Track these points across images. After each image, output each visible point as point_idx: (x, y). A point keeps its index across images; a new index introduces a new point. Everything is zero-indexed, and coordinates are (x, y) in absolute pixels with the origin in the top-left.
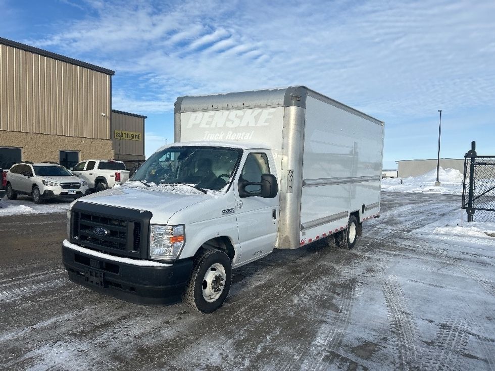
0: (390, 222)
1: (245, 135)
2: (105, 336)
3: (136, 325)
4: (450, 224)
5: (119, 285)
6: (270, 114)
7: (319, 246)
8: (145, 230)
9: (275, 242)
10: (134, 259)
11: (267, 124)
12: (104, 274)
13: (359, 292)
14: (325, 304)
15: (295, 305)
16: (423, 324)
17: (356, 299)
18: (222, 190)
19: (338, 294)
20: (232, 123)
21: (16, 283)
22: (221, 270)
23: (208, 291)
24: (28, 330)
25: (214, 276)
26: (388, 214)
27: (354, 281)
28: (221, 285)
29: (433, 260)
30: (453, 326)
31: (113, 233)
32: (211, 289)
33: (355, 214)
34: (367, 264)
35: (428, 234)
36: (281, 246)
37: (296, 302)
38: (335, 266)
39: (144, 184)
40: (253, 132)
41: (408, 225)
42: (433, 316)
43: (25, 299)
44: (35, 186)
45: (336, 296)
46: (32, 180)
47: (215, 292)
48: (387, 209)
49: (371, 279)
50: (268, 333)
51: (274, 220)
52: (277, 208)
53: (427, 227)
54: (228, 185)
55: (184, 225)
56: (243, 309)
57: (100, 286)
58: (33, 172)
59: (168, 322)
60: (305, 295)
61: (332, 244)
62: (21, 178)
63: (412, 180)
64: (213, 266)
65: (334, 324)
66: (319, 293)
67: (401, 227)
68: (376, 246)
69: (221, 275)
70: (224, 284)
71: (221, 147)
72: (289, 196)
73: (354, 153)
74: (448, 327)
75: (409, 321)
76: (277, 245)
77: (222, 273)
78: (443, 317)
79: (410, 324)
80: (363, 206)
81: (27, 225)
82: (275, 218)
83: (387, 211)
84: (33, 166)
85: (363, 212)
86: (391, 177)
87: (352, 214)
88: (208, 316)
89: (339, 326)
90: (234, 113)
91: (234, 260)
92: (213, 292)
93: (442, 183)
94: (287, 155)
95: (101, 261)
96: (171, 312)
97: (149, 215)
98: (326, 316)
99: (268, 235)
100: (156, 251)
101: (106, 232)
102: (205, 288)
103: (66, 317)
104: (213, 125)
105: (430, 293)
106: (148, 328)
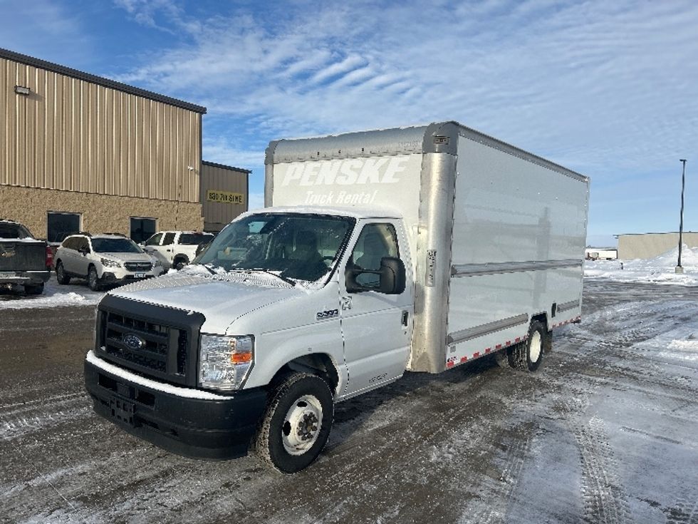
0: (600, 329)
1: (364, 197)
2: (127, 505)
3: (180, 488)
4: (694, 335)
5: (155, 426)
6: (401, 165)
7: (483, 366)
8: (193, 343)
9: (407, 362)
10: (176, 385)
11: (396, 180)
12: (134, 407)
13: (537, 447)
14: (479, 464)
15: (432, 464)
16: (640, 508)
17: (531, 458)
18: (318, 282)
19: (504, 449)
20: (346, 179)
21: (26, 409)
22: (315, 404)
23: (293, 437)
24: (20, 487)
25: (303, 414)
26: (597, 316)
27: (531, 426)
28: (315, 429)
29: (664, 393)
30: (692, 515)
31: (150, 345)
32: (296, 435)
33: (541, 318)
34: (555, 397)
35: (659, 350)
36: (415, 367)
37: (434, 458)
38: (504, 400)
39: (209, 270)
40: (376, 192)
41: (627, 334)
42: (658, 495)
43: (30, 436)
44: (92, 266)
45: (499, 450)
46: (89, 258)
47: (302, 440)
48: (597, 308)
49: (560, 424)
50: (380, 512)
51: (404, 327)
52: (410, 309)
53: (657, 339)
54: (328, 274)
55: (252, 337)
56: (347, 468)
57: (129, 424)
58: (91, 247)
59: (227, 485)
60: (449, 447)
61: (504, 363)
62: (75, 255)
63: (639, 263)
64: (302, 399)
65: (490, 502)
66: (472, 444)
67: (617, 337)
68: (572, 368)
69: (314, 413)
70: (319, 428)
71: (327, 215)
72: (429, 291)
73: (545, 224)
74: (684, 515)
75: (616, 502)
76: (409, 367)
77: (317, 410)
78: (674, 496)
79: (619, 509)
80: (554, 305)
81: (71, 322)
82: (406, 325)
83: (596, 311)
84: (92, 240)
85: (553, 315)
86: (607, 259)
87: (535, 318)
88: (290, 477)
89: (498, 505)
90: (348, 163)
91: (338, 389)
92: (300, 441)
93: (686, 268)
94: (427, 228)
95: (132, 386)
96: (235, 469)
97: (200, 318)
98: (479, 485)
99: (397, 351)
100: (209, 374)
101: (140, 343)
102: (287, 433)
103: (79, 468)
104: (319, 182)
105: (656, 452)
106: (196, 495)
